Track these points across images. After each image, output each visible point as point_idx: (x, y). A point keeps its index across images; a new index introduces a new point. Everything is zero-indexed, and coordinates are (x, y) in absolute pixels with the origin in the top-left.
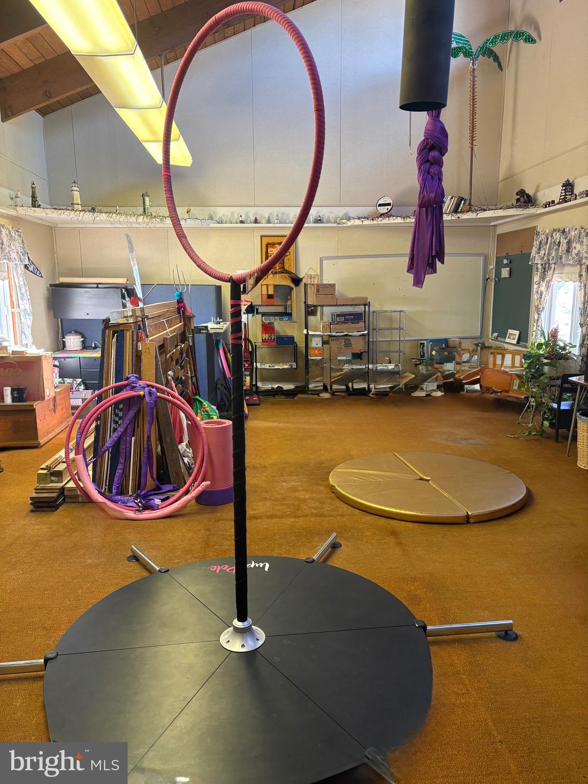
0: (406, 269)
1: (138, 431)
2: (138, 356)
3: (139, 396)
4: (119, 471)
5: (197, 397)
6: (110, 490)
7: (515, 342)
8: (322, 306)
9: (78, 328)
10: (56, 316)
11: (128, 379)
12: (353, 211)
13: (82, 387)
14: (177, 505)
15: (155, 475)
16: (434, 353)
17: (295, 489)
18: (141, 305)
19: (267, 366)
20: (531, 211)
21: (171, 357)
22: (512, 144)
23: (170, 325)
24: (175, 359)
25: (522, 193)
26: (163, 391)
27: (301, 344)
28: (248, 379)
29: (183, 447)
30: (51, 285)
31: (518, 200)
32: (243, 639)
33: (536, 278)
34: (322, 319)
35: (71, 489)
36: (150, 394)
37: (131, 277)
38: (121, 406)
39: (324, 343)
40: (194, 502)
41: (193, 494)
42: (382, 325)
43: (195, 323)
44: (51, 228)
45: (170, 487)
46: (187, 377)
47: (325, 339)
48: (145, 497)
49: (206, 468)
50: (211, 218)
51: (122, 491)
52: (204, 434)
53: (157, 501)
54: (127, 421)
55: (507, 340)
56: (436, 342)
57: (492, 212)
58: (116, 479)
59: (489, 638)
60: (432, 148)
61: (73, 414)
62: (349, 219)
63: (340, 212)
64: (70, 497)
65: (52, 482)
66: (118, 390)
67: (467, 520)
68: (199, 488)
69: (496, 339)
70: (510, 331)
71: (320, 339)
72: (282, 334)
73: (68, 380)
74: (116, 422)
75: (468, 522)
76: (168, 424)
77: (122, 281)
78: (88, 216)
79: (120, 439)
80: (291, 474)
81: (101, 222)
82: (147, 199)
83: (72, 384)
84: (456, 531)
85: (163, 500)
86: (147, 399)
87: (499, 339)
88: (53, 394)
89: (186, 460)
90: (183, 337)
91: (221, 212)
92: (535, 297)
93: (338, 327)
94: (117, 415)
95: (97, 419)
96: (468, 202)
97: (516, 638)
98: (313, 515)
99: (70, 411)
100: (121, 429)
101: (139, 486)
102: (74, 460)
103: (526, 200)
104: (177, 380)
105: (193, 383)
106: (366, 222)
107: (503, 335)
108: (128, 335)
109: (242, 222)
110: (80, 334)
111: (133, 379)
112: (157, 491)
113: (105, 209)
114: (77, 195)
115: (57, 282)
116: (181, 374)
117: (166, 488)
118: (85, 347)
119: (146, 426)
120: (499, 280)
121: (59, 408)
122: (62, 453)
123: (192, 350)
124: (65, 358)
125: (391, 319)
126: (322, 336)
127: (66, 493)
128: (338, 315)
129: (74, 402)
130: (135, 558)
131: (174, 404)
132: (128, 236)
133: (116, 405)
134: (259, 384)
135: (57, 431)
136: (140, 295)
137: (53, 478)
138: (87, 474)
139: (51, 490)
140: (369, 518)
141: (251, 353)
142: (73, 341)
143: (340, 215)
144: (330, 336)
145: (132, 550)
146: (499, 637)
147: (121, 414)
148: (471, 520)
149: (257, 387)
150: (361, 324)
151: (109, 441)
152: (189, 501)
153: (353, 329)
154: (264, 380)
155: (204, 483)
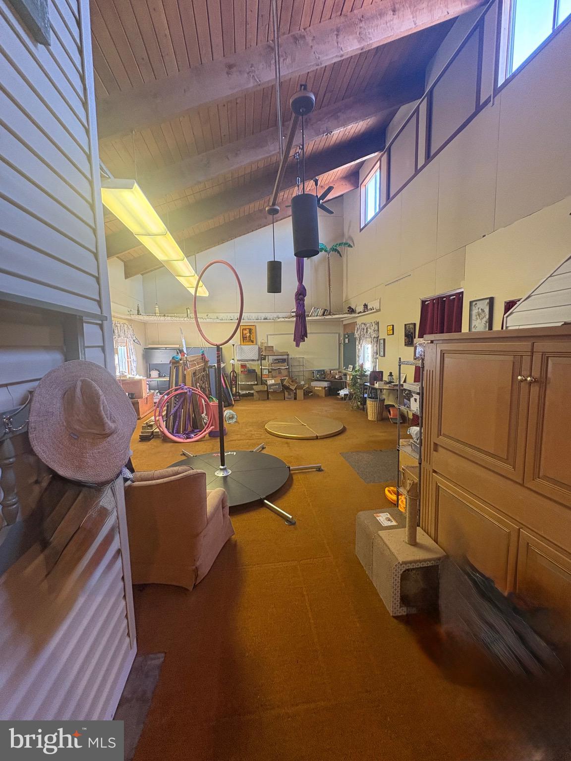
0: (293, 340)
1: (184, 407)
2: (184, 376)
3: (185, 392)
4: (177, 424)
5: (210, 396)
6: (173, 432)
7: (351, 370)
8: (268, 356)
9: (156, 367)
10: (146, 362)
11: (180, 385)
12: (281, 315)
13: (159, 394)
14: (201, 436)
15: (192, 425)
16: (318, 376)
17: (251, 431)
18: (186, 356)
19: (243, 383)
20: (353, 315)
21: (198, 377)
22: (347, 287)
23: (198, 364)
24: (200, 378)
25: (350, 308)
26: (195, 390)
27: (259, 373)
28: (234, 389)
29: (203, 415)
30: (144, 349)
31: (348, 311)
32: (224, 472)
33: (357, 343)
34: (268, 361)
35: (156, 432)
36: (189, 391)
37: (181, 344)
38: (177, 397)
39: (269, 372)
40: (208, 435)
41: (207, 431)
42: (296, 364)
43: (209, 364)
44: (145, 323)
45: (198, 430)
46: (206, 387)
47: (270, 370)
48: (187, 434)
49: (212, 422)
50: (218, 318)
51: (178, 432)
52: (211, 407)
53: (193, 435)
54: (180, 403)
55: (349, 370)
56: (319, 371)
57: (338, 315)
58: (175, 427)
59: (313, 471)
60: (300, 294)
61: (155, 406)
62: (279, 318)
63: (275, 315)
64: (156, 435)
65: (148, 429)
66: (176, 390)
67: (317, 438)
68: (210, 429)
69: (345, 370)
70: (350, 366)
71: (267, 370)
72: (250, 368)
73: (152, 391)
74: (175, 403)
75: (317, 439)
76: (197, 404)
77: (178, 346)
78: (162, 318)
79: (177, 410)
80: (250, 426)
81: (168, 320)
82: (188, 310)
83: (154, 393)
84: (312, 442)
85: (195, 435)
86: (188, 393)
87: (346, 369)
88: (146, 396)
89: (205, 421)
90: (204, 370)
91: (221, 316)
92: (357, 351)
93: (275, 365)
94: (176, 400)
95: (168, 402)
96: (329, 311)
97: (322, 470)
98: (256, 439)
99: (154, 405)
100: (177, 406)
101: (185, 430)
102: (158, 420)
103: (351, 311)
104: (201, 387)
105: (208, 390)
106: (287, 319)
107: (347, 368)
108: (180, 368)
109: (231, 320)
110: (158, 370)
111: (182, 385)
112: (192, 432)
113: (170, 315)
114: (157, 309)
115: (147, 347)
116: (203, 386)
117: (196, 431)
118: (160, 376)
119: (188, 404)
120: (345, 344)
121: (148, 402)
122: (153, 418)
123: (208, 375)
124: (151, 381)
125: (299, 361)
126: (268, 369)
127: (154, 434)
128: (275, 360)
129: (155, 401)
130: (184, 454)
131: (199, 395)
132: (180, 328)
133: (175, 396)
134: (240, 391)
135: (148, 412)
136: (185, 352)
137: (149, 428)
138: (163, 424)
139: (148, 432)
140: (279, 439)
141: (236, 377)
142: (154, 374)
143: (275, 316)
144: (272, 369)
145: (183, 451)
146: (317, 470)
147: (177, 400)
148: (319, 438)
149: (239, 393)
150: (286, 363)
151: (173, 411)
152: (206, 434)
153: (282, 366)
154: (242, 390)
155: (212, 427)
